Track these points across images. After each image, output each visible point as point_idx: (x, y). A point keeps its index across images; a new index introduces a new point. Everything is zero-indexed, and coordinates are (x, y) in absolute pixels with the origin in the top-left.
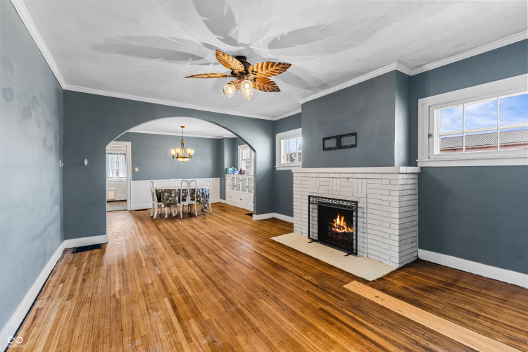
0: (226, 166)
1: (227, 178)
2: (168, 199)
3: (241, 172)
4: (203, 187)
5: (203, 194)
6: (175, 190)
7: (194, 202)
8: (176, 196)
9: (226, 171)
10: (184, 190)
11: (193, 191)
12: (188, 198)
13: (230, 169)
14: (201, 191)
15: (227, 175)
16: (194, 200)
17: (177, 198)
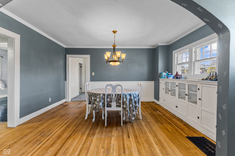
0: (160, 71)
1: (160, 81)
2: (94, 103)
3: (177, 77)
4: (132, 93)
5: (131, 100)
6: (100, 94)
7: (120, 109)
8: (100, 101)
9: (160, 76)
10: (108, 95)
11: (119, 97)
12: (114, 104)
13: (164, 74)
14: (128, 97)
15: (160, 79)
16: (120, 106)
17: (101, 104)
